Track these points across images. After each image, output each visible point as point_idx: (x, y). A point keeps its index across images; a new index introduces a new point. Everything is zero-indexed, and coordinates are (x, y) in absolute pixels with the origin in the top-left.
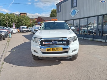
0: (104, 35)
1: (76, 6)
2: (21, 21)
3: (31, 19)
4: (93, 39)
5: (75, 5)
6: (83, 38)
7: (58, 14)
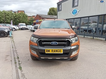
4: (93, 38)
5: (76, 4)
6: (84, 36)
7: (59, 13)
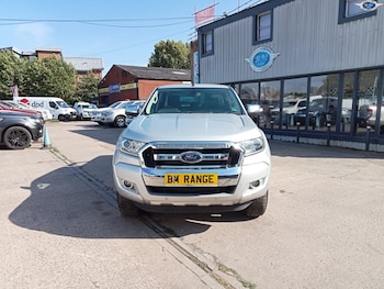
0: (360, 130)
1: (271, 40)
2: (40, 80)
3: (80, 72)
4: (328, 142)
5: (264, 35)
6: (295, 139)
7: (204, 61)
